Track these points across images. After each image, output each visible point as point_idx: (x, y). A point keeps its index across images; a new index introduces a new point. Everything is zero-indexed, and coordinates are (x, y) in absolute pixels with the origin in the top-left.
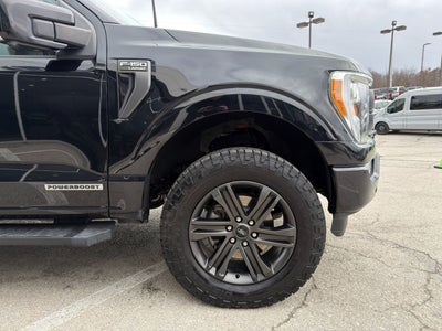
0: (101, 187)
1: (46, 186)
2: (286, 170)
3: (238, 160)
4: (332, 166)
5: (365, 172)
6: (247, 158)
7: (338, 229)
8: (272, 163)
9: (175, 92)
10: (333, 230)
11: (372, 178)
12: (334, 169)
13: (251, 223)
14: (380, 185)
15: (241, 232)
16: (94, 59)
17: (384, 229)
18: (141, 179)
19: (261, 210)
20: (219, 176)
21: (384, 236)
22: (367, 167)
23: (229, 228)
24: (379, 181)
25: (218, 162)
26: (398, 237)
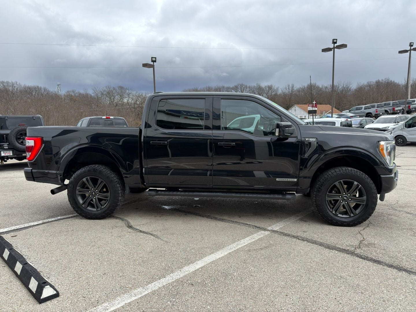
0: (296, 180)
1: (277, 179)
2: (364, 176)
3: (346, 172)
4: (380, 175)
5: (392, 177)
6: (344, 171)
7: (382, 199)
8: (358, 173)
9: (326, 148)
10: (380, 199)
11: (395, 180)
12: (381, 176)
13: (349, 195)
14: (398, 182)
15: (345, 198)
16: (297, 137)
17: (400, 207)
18: (309, 178)
19: (353, 191)
20: (338, 177)
21: (401, 209)
22: (393, 175)
23: (340, 197)
24: (398, 181)
25: (338, 172)
26: (408, 210)
